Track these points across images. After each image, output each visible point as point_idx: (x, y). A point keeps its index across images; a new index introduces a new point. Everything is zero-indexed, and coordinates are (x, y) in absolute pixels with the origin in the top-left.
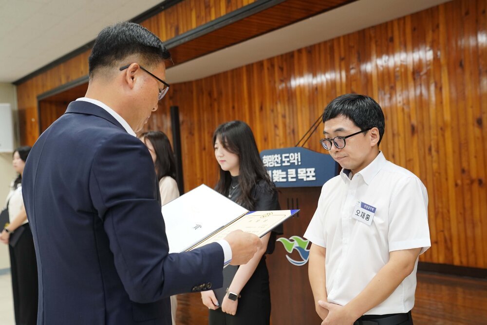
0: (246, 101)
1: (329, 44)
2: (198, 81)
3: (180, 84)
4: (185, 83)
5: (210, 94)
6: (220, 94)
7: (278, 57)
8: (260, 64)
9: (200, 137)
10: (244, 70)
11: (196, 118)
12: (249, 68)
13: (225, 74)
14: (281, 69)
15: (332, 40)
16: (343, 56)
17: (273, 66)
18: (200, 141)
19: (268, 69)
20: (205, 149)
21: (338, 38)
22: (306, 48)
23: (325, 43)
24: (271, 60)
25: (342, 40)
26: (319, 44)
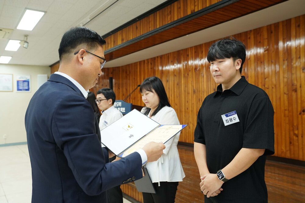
0: (139, 76)
1: (167, 55)
2: (122, 67)
3: (115, 68)
4: (117, 67)
5: (126, 72)
6: (130, 72)
7: (150, 59)
8: (144, 61)
9: (122, 90)
10: (138, 63)
11: (121, 82)
12: (140, 62)
13: (132, 64)
14: (151, 64)
15: (169, 54)
16: (172, 61)
17: (148, 62)
18: (122, 91)
19: (147, 63)
20: (124, 95)
21: (171, 53)
22: (160, 56)
23: (166, 54)
24: (148, 60)
25: (172, 54)
26: (164, 55)
